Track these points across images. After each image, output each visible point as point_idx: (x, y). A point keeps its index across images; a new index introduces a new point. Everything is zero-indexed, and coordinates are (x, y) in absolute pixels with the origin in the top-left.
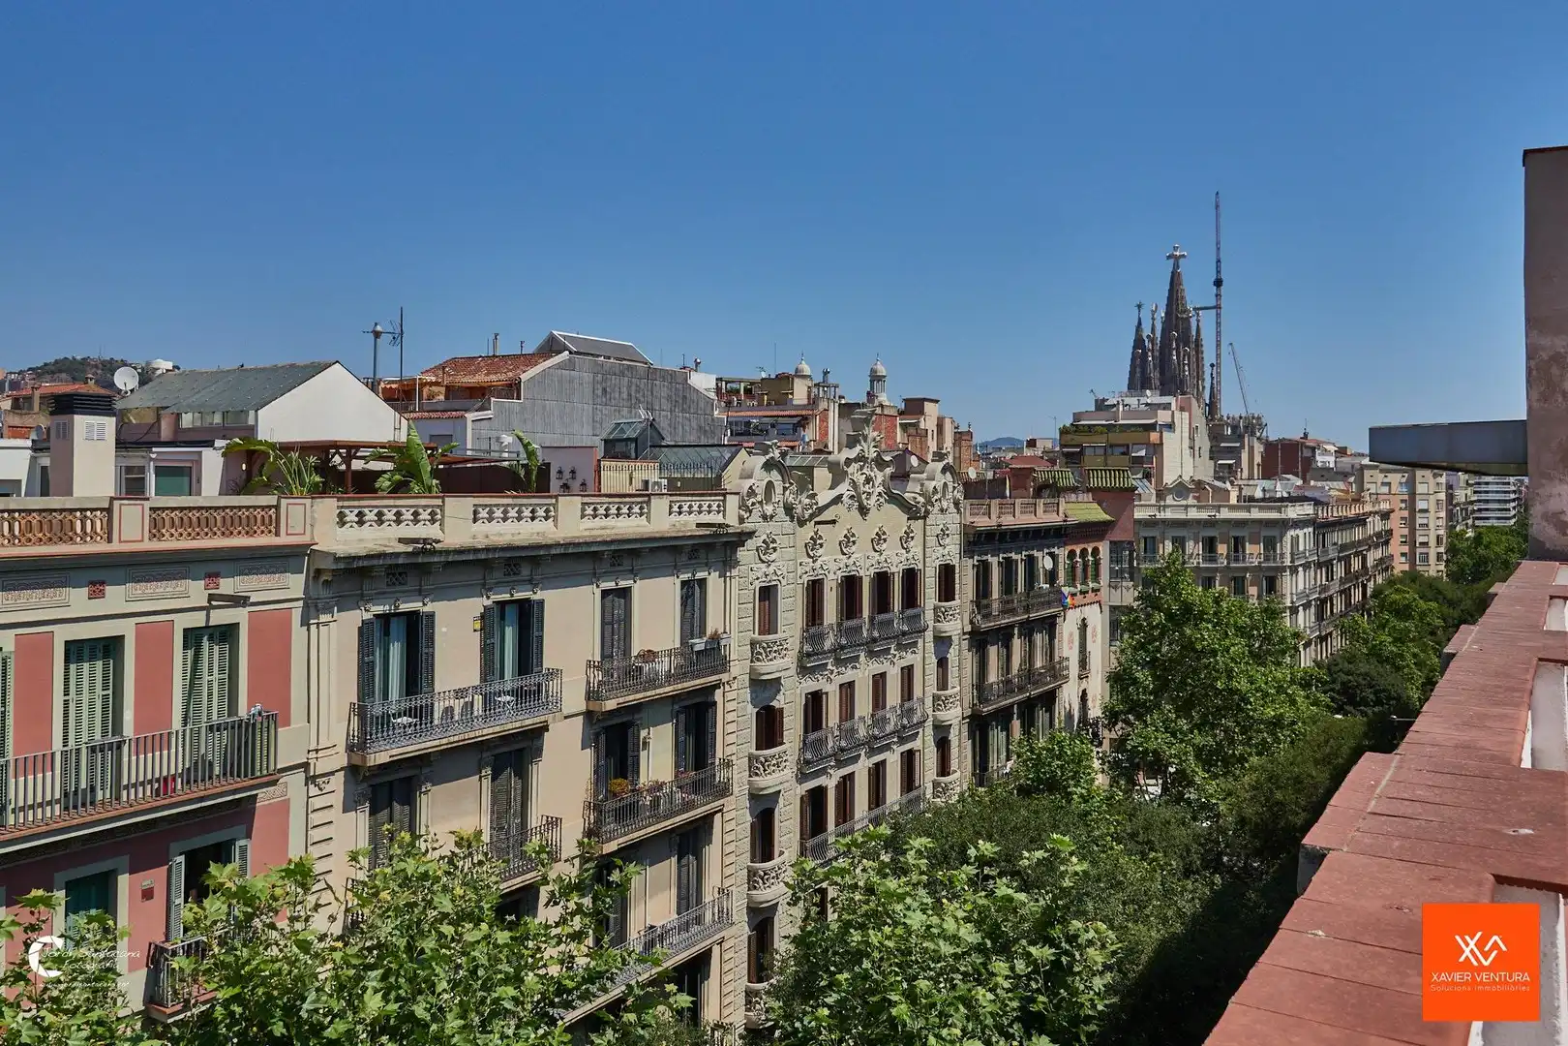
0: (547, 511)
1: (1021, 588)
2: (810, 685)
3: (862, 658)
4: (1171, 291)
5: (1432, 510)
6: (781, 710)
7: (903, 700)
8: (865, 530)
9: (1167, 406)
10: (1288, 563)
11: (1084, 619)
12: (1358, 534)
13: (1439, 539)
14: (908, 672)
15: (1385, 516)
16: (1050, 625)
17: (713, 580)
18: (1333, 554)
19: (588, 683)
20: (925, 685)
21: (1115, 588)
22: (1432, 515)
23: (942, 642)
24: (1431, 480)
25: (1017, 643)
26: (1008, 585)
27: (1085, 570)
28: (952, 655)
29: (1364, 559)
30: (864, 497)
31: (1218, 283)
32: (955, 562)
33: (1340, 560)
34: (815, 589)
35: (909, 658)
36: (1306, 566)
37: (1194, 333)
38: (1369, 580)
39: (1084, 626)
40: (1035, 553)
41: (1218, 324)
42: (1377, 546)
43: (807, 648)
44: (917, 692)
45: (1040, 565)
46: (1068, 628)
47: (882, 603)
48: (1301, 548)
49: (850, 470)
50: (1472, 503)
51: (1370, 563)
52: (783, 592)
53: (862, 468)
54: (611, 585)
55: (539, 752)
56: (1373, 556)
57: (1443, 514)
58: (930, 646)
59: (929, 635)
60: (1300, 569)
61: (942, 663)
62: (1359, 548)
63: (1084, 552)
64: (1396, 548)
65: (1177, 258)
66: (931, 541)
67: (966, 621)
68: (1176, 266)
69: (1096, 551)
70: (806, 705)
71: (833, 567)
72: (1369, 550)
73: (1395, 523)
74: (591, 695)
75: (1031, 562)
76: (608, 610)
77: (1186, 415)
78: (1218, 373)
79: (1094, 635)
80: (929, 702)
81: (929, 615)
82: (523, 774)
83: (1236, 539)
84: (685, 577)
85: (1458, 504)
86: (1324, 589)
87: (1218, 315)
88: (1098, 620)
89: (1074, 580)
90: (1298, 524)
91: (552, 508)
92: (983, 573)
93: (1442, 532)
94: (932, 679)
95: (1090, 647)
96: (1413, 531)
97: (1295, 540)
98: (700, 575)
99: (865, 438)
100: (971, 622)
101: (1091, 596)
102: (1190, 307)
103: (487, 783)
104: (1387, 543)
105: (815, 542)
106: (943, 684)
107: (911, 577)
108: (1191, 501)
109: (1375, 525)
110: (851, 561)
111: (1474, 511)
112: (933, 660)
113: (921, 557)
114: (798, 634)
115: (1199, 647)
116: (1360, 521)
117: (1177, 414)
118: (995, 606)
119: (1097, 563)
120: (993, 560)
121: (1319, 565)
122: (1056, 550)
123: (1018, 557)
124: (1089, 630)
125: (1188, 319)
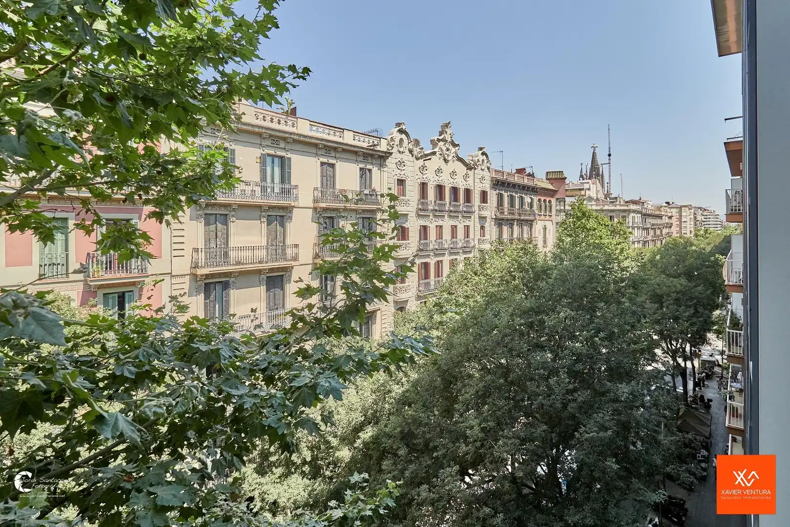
0: (293, 124)
1: (517, 207)
2: (423, 222)
3: (446, 217)
4: (593, 159)
5: (688, 221)
6: (408, 228)
7: (465, 238)
8: (447, 169)
9: (588, 183)
10: (631, 225)
11: (545, 226)
12: (659, 221)
13: (691, 232)
14: (467, 228)
15: (670, 217)
16: (530, 223)
17: (375, 170)
18: (649, 226)
19: (314, 196)
20: (475, 233)
21: (558, 216)
22: (688, 223)
23: (482, 218)
24: (688, 211)
25: (516, 228)
26: (512, 204)
27: (546, 208)
28: (487, 225)
29: (661, 231)
30: (446, 156)
31: (609, 155)
32: (488, 190)
33: (652, 229)
34: (424, 186)
35: (467, 223)
36: (638, 228)
37: (601, 172)
38: (663, 239)
39: (545, 228)
40: (524, 196)
41: (610, 169)
42: (666, 227)
43: (420, 207)
44: (471, 236)
45: (526, 201)
46: (538, 226)
47: (456, 198)
48: (636, 221)
49: (439, 144)
50: (704, 221)
51: (664, 233)
52: (408, 183)
53: (445, 144)
54: (325, 160)
55: (290, 218)
56: (665, 231)
57: (692, 223)
58: (477, 220)
59: (476, 215)
60: (636, 229)
61: (482, 228)
62: (661, 227)
63: (545, 201)
64: (674, 229)
65: (595, 147)
66: (477, 180)
67: (493, 214)
68: (594, 150)
69: (550, 202)
70: (420, 230)
71: (432, 180)
72: (663, 228)
73: (674, 221)
74: (316, 201)
75: (522, 199)
76: (324, 171)
77: (595, 186)
78: (610, 186)
79: (550, 232)
80: (476, 241)
81: (476, 208)
82: (283, 225)
83: (611, 217)
84: (362, 166)
85: (698, 221)
86: (646, 238)
87: (610, 166)
88: (551, 228)
89: (541, 210)
90: (634, 211)
91: (295, 123)
92: (500, 197)
93: (692, 229)
94: (478, 233)
95: (547, 236)
96: (681, 228)
97: (633, 218)
98: (369, 167)
99: (446, 133)
100: (495, 215)
101: (548, 217)
102: (599, 163)
103: (264, 225)
104: (670, 227)
105: (423, 167)
106: (483, 234)
107: (468, 192)
108: (593, 203)
109: (665, 220)
110: (440, 179)
111: (704, 225)
112: (478, 226)
113: (472, 185)
114: (416, 201)
115: (588, 227)
116: (660, 217)
117: (591, 185)
118: (506, 210)
119: (551, 207)
120: (506, 195)
121: (644, 229)
122: (532, 197)
123: (516, 195)
124: (547, 231)
125: (599, 168)
